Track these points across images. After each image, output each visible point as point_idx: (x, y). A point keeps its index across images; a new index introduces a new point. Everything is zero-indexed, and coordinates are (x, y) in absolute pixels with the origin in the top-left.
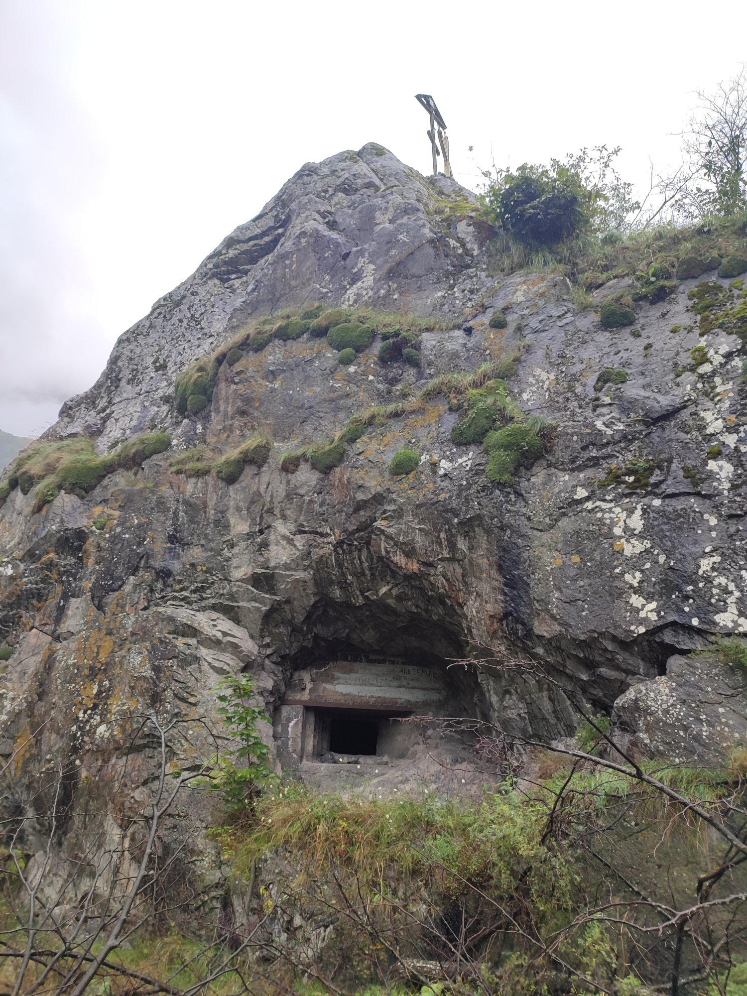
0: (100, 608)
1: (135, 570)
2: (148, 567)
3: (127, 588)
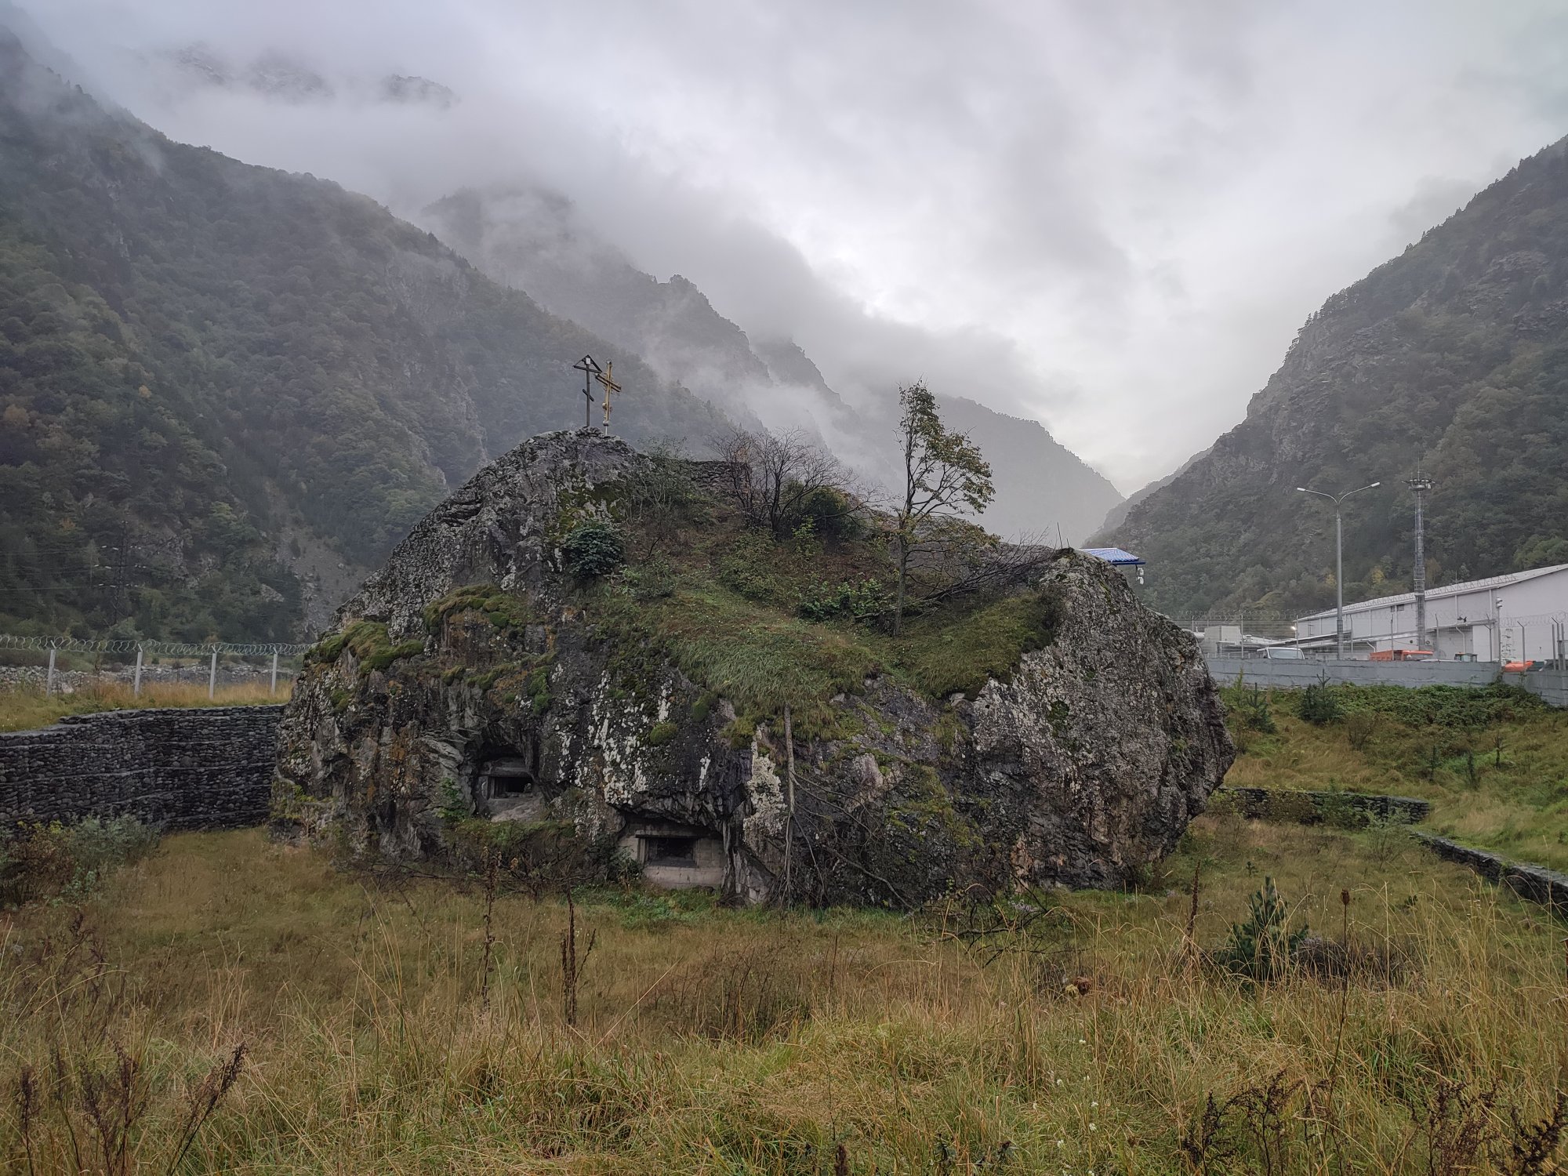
0: (397, 733)
1: (411, 719)
2: (416, 718)
3: (409, 726)
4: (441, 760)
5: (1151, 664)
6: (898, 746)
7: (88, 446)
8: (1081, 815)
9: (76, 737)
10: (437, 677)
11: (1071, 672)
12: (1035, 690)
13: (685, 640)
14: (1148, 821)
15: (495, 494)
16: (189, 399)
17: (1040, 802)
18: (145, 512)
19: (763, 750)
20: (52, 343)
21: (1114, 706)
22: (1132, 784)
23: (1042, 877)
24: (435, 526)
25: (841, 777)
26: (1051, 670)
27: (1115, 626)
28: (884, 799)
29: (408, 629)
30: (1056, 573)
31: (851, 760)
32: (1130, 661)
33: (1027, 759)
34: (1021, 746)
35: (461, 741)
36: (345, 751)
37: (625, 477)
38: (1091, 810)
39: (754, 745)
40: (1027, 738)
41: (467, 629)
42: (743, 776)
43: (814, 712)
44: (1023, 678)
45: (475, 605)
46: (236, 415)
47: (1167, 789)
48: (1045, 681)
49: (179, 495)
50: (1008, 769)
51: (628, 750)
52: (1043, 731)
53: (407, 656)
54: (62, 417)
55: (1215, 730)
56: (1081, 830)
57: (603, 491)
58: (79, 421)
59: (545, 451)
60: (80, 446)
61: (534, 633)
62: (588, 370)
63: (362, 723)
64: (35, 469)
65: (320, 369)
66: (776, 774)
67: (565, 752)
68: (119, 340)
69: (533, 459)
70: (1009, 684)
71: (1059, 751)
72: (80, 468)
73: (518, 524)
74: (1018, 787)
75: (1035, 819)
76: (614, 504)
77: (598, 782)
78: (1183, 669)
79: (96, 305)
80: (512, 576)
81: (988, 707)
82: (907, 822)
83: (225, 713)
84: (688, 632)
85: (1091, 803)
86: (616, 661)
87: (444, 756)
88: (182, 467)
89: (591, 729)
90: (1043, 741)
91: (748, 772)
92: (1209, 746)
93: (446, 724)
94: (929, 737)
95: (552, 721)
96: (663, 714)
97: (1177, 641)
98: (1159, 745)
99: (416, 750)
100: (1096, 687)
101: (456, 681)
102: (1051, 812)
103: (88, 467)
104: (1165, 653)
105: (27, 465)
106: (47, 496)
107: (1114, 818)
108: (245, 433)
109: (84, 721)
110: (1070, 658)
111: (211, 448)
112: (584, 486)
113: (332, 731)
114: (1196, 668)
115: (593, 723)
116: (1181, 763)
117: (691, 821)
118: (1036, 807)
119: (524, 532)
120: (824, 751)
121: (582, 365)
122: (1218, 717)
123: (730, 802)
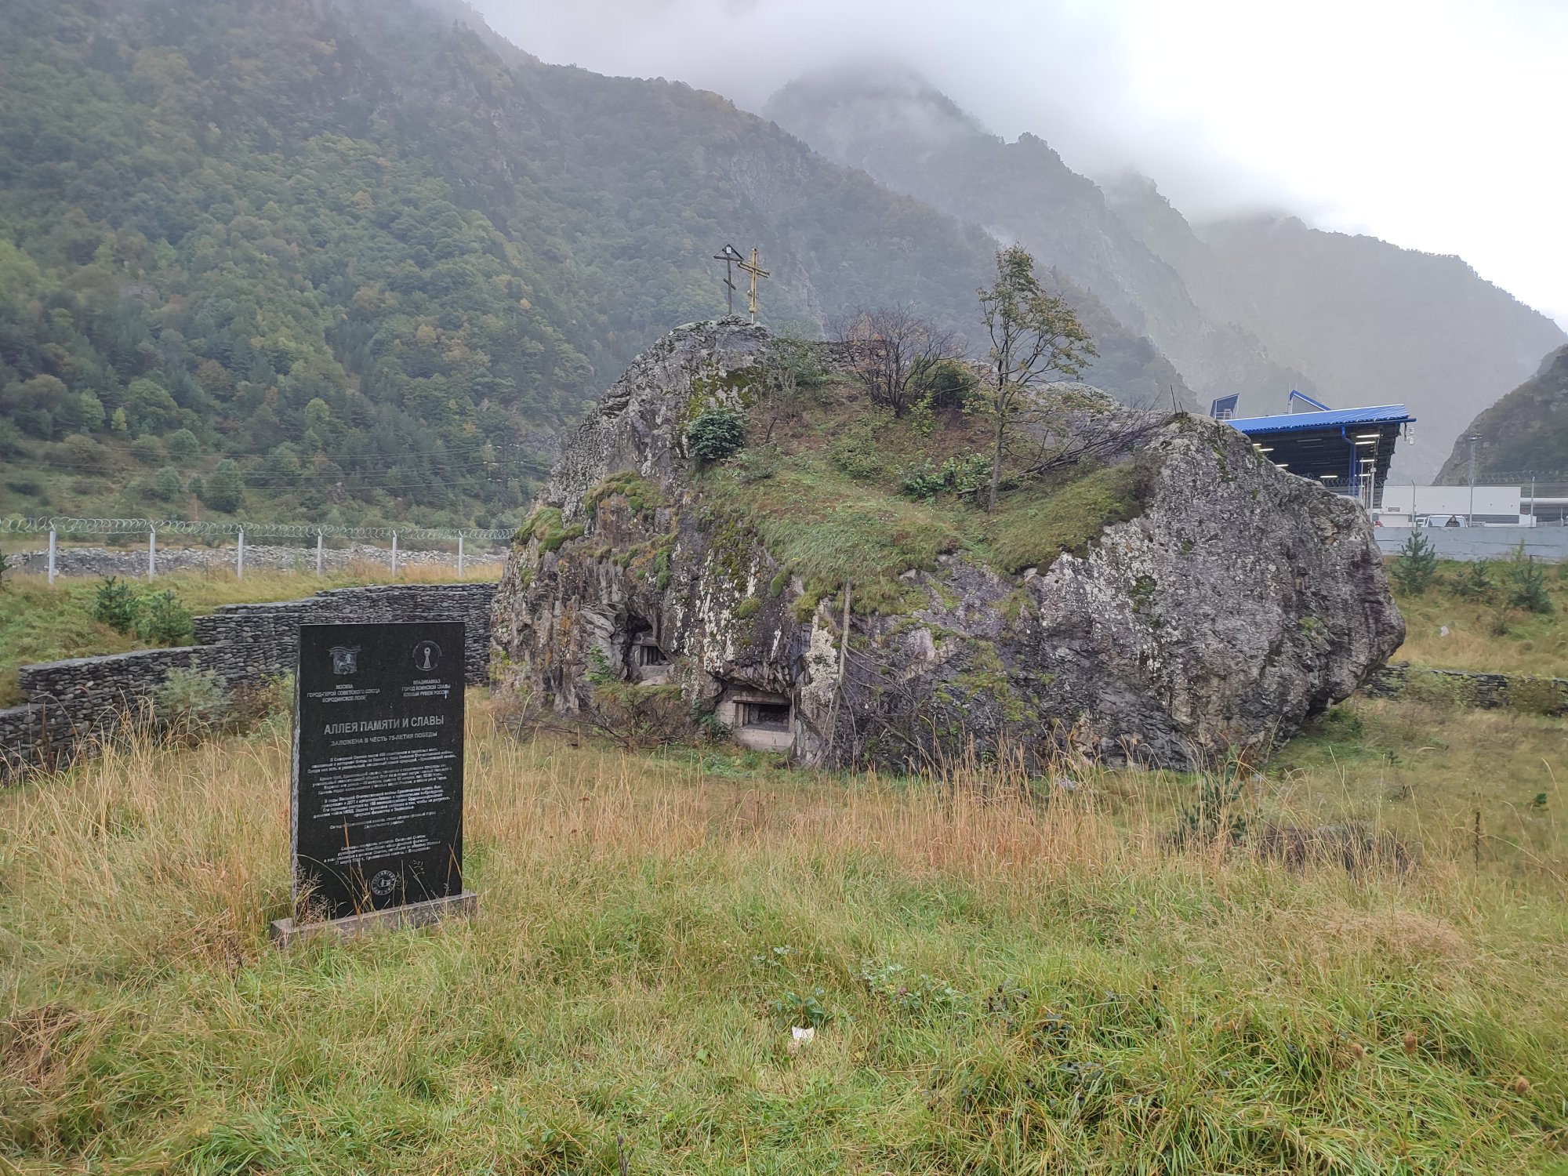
0: (565, 607)
1: (574, 594)
2: (578, 593)
3: (573, 600)
4: (596, 630)
5: (1272, 535)
6: (958, 621)
7: (482, 357)
8: (1160, 694)
9: (321, 607)
10: (591, 556)
11: (1162, 545)
12: (1117, 564)
13: (771, 520)
14: (1246, 702)
15: (639, 387)
16: (564, 307)
17: (1111, 680)
18: (526, 412)
19: (823, 623)
20: (451, 266)
21: (1212, 580)
22: (1224, 664)
23: (1110, 756)
24: (598, 419)
25: (896, 650)
26: (1138, 543)
27: (1226, 495)
28: (934, 672)
29: (575, 514)
30: (1162, 439)
31: (906, 634)
32: (1241, 532)
33: (1097, 636)
34: (1090, 622)
35: (612, 614)
36: (529, 622)
37: (761, 362)
38: (1171, 689)
39: (816, 619)
40: (1100, 614)
41: (613, 512)
42: (803, 648)
43: (875, 588)
44: (1103, 552)
45: (619, 491)
46: (603, 319)
47: (1273, 669)
48: (1130, 555)
49: (556, 396)
50: (1076, 644)
51: (723, 623)
52: (1121, 607)
53: (573, 538)
54: (461, 333)
55: (1372, 608)
56: (1160, 708)
57: (735, 378)
58: (474, 335)
59: (683, 342)
60: (476, 357)
61: (665, 514)
62: (729, 259)
63: (541, 597)
64: (442, 379)
65: (673, 268)
66: (833, 646)
67: (679, 624)
68: (504, 258)
69: (671, 351)
70: (1085, 558)
71: (1137, 628)
72: (477, 376)
73: (654, 413)
74: (1086, 663)
75: (1107, 697)
76: (746, 389)
77: (700, 652)
78: (1335, 540)
79: (484, 229)
80: (649, 463)
81: (1057, 582)
82: (953, 695)
83: (463, 588)
84: (776, 511)
85: (1171, 681)
86: (719, 541)
87: (600, 627)
88: (557, 370)
89: (698, 602)
90: (1120, 617)
91: (807, 644)
92: (1361, 625)
93: (598, 598)
94: (992, 612)
95: (671, 594)
96: (751, 589)
97: (1329, 509)
98: (1269, 623)
99: (577, 622)
100: (1192, 560)
101: (605, 560)
102: (1126, 690)
103: (483, 376)
104: (1312, 523)
105: (436, 377)
106: (452, 403)
107: (1200, 698)
108: (611, 336)
109: (333, 595)
110: (1163, 531)
111: (581, 352)
112: (717, 374)
113: (521, 605)
114: (1352, 539)
115: (700, 598)
116: (1307, 642)
117: (768, 688)
118: (1107, 684)
119: (659, 421)
120: (882, 625)
121: (722, 255)
122: (1377, 594)
123: (794, 672)
